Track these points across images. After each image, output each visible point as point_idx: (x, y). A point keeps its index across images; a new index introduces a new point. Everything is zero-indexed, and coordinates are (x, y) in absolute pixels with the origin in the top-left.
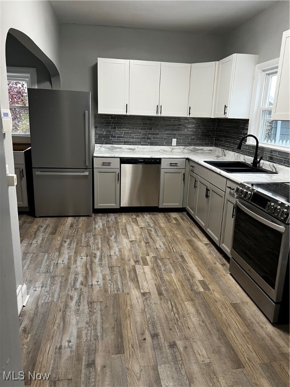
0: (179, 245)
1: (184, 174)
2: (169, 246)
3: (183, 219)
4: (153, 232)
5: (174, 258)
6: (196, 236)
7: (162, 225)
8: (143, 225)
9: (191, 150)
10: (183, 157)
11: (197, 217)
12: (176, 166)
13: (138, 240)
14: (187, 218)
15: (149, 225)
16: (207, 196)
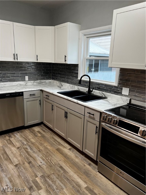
0: (53, 156)
1: (40, 101)
2: (47, 160)
3: (44, 131)
4: (29, 150)
5: (57, 172)
6: (60, 144)
7: (33, 140)
8: (18, 144)
9: (38, 83)
10: (38, 89)
11: (55, 129)
12: (34, 96)
13: (21, 163)
14: (46, 129)
15: (23, 144)
16: (66, 117)
